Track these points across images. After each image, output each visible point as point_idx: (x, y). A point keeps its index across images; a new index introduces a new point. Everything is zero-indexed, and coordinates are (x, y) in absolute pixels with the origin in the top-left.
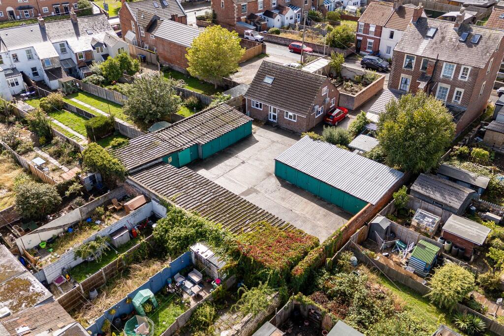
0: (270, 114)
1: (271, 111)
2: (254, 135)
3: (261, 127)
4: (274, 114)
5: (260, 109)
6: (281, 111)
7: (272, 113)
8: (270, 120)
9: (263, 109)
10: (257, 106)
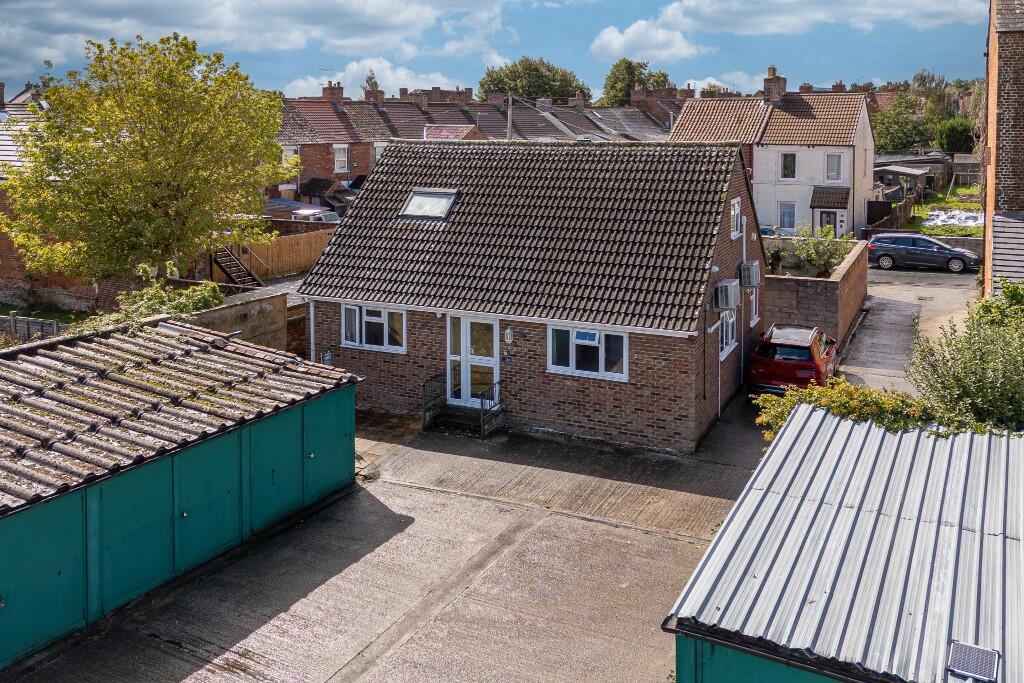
0: (456, 367)
1: (456, 350)
2: (371, 487)
3: (411, 444)
4: (482, 361)
5: (393, 349)
6: (522, 331)
7: (468, 358)
8: (452, 401)
9: (412, 346)
10: (374, 334)
